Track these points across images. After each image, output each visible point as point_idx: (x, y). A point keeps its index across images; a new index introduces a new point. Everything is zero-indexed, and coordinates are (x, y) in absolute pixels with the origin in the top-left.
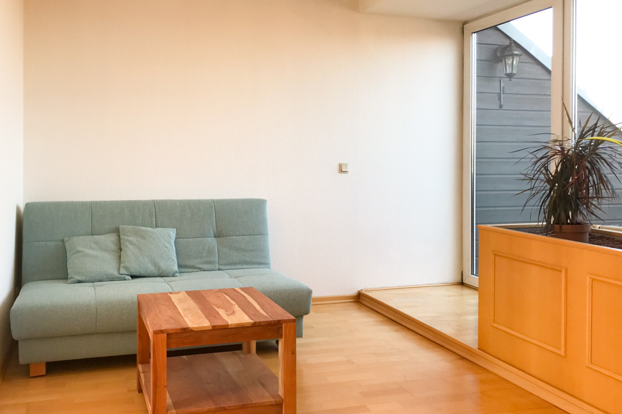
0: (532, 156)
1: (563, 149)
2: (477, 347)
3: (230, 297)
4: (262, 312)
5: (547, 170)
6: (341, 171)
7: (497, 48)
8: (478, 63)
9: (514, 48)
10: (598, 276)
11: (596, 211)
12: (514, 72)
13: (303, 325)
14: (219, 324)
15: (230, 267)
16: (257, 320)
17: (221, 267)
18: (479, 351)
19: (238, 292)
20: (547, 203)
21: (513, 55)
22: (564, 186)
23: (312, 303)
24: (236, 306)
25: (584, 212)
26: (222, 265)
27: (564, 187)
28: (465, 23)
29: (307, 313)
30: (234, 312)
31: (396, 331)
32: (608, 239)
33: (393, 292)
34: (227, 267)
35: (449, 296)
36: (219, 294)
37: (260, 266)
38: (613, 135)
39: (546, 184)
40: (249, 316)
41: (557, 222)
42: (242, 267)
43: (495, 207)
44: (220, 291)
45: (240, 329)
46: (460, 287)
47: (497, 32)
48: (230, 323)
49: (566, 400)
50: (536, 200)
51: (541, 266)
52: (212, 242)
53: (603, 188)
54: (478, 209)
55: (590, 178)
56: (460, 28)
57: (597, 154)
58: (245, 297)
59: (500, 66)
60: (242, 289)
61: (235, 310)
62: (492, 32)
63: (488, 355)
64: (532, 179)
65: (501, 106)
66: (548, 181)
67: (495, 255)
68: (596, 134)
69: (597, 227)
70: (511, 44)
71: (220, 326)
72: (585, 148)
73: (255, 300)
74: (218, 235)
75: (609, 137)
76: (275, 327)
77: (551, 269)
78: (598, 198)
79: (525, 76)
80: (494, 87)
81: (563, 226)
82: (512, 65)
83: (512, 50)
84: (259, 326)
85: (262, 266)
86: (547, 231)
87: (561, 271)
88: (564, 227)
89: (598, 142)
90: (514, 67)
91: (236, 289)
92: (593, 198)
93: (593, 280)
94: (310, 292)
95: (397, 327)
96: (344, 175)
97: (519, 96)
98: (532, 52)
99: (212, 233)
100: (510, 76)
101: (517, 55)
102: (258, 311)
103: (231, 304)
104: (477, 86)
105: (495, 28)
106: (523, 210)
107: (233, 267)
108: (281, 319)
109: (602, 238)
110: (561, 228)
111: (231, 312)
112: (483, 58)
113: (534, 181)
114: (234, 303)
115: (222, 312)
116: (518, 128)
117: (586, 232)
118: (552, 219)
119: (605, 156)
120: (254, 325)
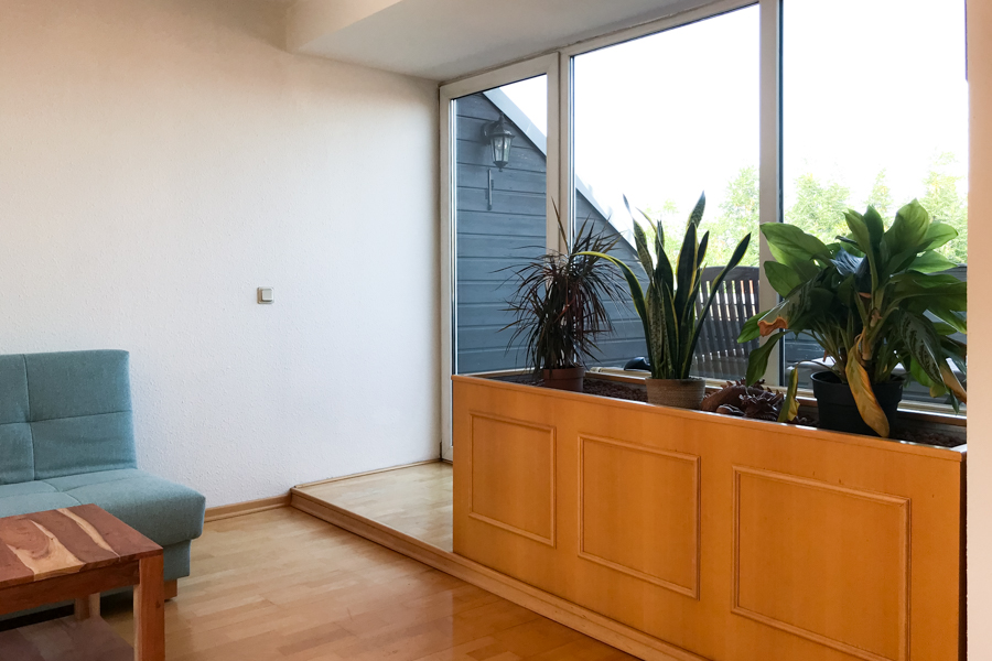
0: (517, 277)
1: (554, 267)
2: (451, 550)
3: (45, 526)
4: (103, 545)
5: (536, 296)
6: (261, 300)
7: (485, 124)
8: (458, 144)
9: (505, 126)
10: (591, 434)
11: (592, 350)
12: (506, 159)
13: (191, 556)
14: (14, 577)
15: (59, 473)
16: (91, 560)
17: (40, 474)
18: (455, 556)
19: (64, 516)
20: (535, 342)
21: (504, 136)
22: (555, 317)
23: (204, 519)
24: (56, 541)
25: (579, 351)
26: (42, 470)
27: (555, 319)
28: (442, 83)
29: (196, 535)
30: (48, 552)
31: (344, 543)
32: (605, 385)
33: (343, 484)
34: (52, 473)
35: (421, 481)
36: (25, 524)
37: (116, 466)
38: (609, 249)
39: (535, 315)
40: (76, 556)
41: (547, 366)
42: (83, 470)
43: (483, 349)
44: (30, 517)
45: (58, 579)
46: (438, 465)
47: (482, 101)
48: (36, 572)
49: (556, 606)
50: (524, 337)
51: (527, 427)
52: (23, 430)
53: (599, 318)
54: (461, 352)
55: (585, 305)
56: (434, 90)
57: (592, 275)
58: (75, 522)
59: (488, 149)
60: (73, 510)
61: (51, 546)
62: (476, 101)
63: (465, 560)
64: (518, 309)
65: (489, 208)
66: (537, 311)
67: (473, 416)
68: (591, 247)
69: (597, 370)
70: (500, 119)
71: (16, 580)
72: (580, 265)
73: (93, 526)
74: (33, 418)
75: (604, 252)
76: (126, 567)
77: (538, 429)
78: (594, 332)
79: (519, 166)
80: (480, 180)
81: (554, 371)
82: (503, 149)
83: (502, 129)
84: (93, 570)
85: (121, 465)
86: (536, 379)
87: (549, 432)
88: (556, 371)
89: (593, 259)
90: (505, 153)
91: (60, 510)
92: (588, 332)
93: (584, 440)
94: (201, 500)
95: (345, 537)
96: (266, 306)
97: (511, 194)
98: (527, 133)
99: (21, 414)
100: (500, 165)
101: (508, 136)
102: (96, 544)
103: (45, 538)
104: (458, 177)
105: (480, 94)
106: (507, 352)
107: (65, 473)
108: (137, 552)
109: (598, 383)
110: (551, 372)
111: (43, 552)
112: (467, 136)
113: (521, 311)
114: (50, 535)
115: (24, 556)
116: (512, 238)
117: (579, 378)
118: (543, 362)
119: (601, 277)
120: (84, 570)
